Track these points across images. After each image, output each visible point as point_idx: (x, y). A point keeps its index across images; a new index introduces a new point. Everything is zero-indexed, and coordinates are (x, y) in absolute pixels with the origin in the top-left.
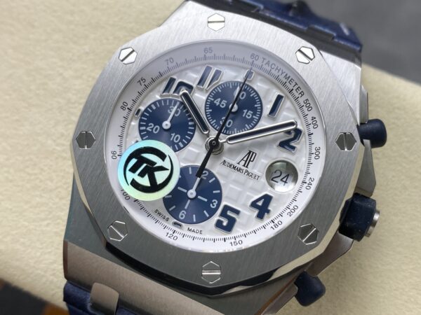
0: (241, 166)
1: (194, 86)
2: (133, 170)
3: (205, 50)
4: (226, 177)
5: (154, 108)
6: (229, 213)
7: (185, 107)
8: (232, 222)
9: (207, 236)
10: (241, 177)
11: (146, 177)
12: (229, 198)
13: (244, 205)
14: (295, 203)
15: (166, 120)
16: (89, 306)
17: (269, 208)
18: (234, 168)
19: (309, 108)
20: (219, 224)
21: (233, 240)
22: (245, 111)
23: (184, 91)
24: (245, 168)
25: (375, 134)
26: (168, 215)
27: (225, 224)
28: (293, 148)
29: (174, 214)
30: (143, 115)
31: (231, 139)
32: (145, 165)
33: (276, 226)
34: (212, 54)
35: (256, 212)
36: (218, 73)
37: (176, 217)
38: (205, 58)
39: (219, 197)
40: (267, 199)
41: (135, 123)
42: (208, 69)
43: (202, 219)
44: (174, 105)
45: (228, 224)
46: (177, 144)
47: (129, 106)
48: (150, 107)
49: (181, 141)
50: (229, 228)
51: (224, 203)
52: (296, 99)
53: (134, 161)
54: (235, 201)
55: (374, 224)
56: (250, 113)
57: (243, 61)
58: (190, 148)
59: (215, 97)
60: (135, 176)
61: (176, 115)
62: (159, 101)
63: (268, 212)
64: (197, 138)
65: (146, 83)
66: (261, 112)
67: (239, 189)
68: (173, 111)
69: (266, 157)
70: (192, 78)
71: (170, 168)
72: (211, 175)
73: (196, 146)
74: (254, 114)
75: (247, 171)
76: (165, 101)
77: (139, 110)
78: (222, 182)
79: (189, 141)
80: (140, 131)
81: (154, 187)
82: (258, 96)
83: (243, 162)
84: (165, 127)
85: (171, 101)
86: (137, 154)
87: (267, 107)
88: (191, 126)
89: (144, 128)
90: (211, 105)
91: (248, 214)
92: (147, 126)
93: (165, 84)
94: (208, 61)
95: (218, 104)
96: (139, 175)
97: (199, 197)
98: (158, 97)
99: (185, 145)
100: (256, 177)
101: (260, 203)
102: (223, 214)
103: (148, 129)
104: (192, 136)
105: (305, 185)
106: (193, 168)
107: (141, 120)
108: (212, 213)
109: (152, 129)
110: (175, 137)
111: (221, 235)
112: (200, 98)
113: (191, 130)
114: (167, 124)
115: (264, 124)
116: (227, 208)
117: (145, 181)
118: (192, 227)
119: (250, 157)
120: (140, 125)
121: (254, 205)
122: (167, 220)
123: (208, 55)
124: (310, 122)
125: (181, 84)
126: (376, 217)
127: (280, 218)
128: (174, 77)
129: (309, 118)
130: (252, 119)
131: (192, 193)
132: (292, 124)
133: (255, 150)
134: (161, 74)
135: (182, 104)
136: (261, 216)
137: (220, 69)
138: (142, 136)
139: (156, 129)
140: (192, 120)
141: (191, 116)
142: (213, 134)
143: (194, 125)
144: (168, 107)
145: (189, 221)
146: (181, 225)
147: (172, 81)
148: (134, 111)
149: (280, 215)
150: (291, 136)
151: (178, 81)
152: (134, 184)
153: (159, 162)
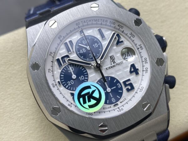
0: (113, 64)
1: (67, 54)
3: (59, 38)
4: (112, 73)
5: (63, 76)
6: (127, 83)
7: (73, 64)
8: (131, 85)
10: (117, 68)
11: (92, 100)
12: (121, 79)
13: (128, 76)
14: (143, 58)
15: (72, 75)
17: (137, 68)
18: (112, 67)
19: (114, 23)
20: (128, 90)
21: (139, 90)
22: (94, 45)
23: (66, 59)
24: (115, 64)
26: (109, 106)
28: (122, 42)
29: (111, 103)
30: (62, 82)
31: (101, 58)
33: (147, 71)
34: (62, 37)
35: (134, 73)
36: (71, 42)
37: (112, 103)
38: (61, 41)
39: (118, 82)
40: (133, 66)
41: (62, 88)
42: (66, 44)
43: (121, 95)
44: (69, 68)
45: (131, 87)
46: (85, 79)
47: (55, 84)
48: (61, 77)
49: (85, 77)
50: (133, 88)
51: (121, 82)
52: (106, 25)
54: (123, 78)
56: (96, 44)
57: (75, 29)
58: (90, 76)
59: (79, 51)
60: (88, 104)
61: (73, 70)
62: (62, 71)
63: (138, 69)
64: (89, 71)
65: (51, 70)
66: (99, 40)
67: (121, 72)
68: (71, 69)
69: (117, 53)
70: (63, 52)
72: (108, 77)
73: (91, 73)
74: (98, 43)
75: (117, 64)
76: (63, 69)
77: (59, 82)
78: (113, 76)
79: (87, 74)
80: (67, 88)
81: (98, 100)
82: (92, 36)
83: (112, 63)
84: (75, 78)
85: (65, 67)
86: (79, 96)
87: (99, 37)
88: (82, 69)
89: (67, 86)
90: (80, 55)
91: (133, 77)
92: (67, 84)
93: (56, 63)
94: (63, 41)
95: (82, 52)
96: (89, 102)
97: (112, 89)
98: (60, 71)
99: (87, 77)
100: (121, 63)
101: (132, 70)
102: (126, 85)
103: (69, 85)
104: (86, 72)
105: (140, 49)
106: (99, 81)
107: (63, 85)
108: (121, 89)
109: (70, 83)
110: (81, 78)
112: (74, 56)
113: (84, 70)
114: (74, 76)
115: (105, 44)
116: (124, 82)
118: (121, 100)
119: (112, 58)
120: (65, 87)
121: (131, 72)
122: (111, 107)
123: (61, 39)
124: (118, 28)
125: (63, 58)
127: (145, 68)
128: (57, 58)
130: (99, 46)
131: (109, 90)
132: (114, 34)
133: (110, 55)
134: (52, 62)
135: (71, 64)
136: (137, 73)
137: (69, 40)
138: (70, 90)
139: (72, 82)
140: (81, 66)
141: (78, 65)
142: (94, 63)
143: (83, 67)
144: (67, 71)
145: (118, 100)
146: (117, 104)
147: (58, 60)
148: (58, 84)
149: (143, 66)
150: (117, 39)
151: (60, 58)
152: (91, 107)
153: (90, 91)
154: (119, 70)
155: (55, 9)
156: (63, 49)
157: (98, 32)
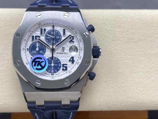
0: (62, 52)
1: (40, 35)
2: (35, 65)
3: (39, 24)
4: (59, 57)
5: (32, 46)
6: (65, 66)
7: (40, 42)
8: (66, 68)
9: (62, 74)
10: (63, 55)
11: (39, 66)
12: (63, 62)
13: (67, 62)
14: (80, 56)
15: (36, 48)
16: (36, 106)
17: (74, 60)
18: (61, 53)
19: (73, 29)
20: (63, 70)
21: (69, 72)
22: (57, 37)
23: (38, 38)
24: (63, 52)
25: (91, 29)
26: (49, 73)
27: (65, 69)
28: (73, 42)
30: (29, 49)
31: (57, 46)
32: (37, 63)
33: (78, 64)
34: (41, 25)
35: (71, 62)
36: (45, 30)
37: (51, 73)
38: (39, 27)
39: (60, 63)
40: (73, 58)
41: (28, 53)
42: (42, 30)
43: (58, 70)
44: (37, 43)
45: (65, 68)
46: (43, 53)
47: (25, 49)
48: (30, 46)
49: (43, 52)
50: (66, 69)
51: (62, 63)
52: (69, 28)
53: (34, 63)
54: (64, 62)
55: (101, 52)
56: (58, 37)
57: (50, 23)
58: (46, 53)
60: (36, 67)
61: (39, 46)
62: (32, 44)
63: (74, 61)
64: (47, 50)
65: (26, 40)
66: (61, 35)
67: (64, 58)
68: (37, 45)
69: (67, 47)
70: (38, 33)
71: (44, 61)
72: (56, 58)
73: (48, 52)
74: (59, 37)
75: (64, 53)
76: (34, 43)
77: (28, 49)
78: (59, 58)
79: (45, 51)
80: (31, 54)
81: (43, 68)
82: (58, 31)
83: (62, 51)
84: (37, 50)
85: (35, 42)
87: (62, 33)
88: (44, 47)
89: (31, 53)
90: (47, 39)
91: (69, 64)
92: (32, 52)
93: (31, 38)
94: (40, 27)
95: (48, 38)
96: (37, 66)
97: (55, 65)
98: (31, 43)
99: (45, 53)
101: (71, 60)
103: (33, 52)
104: (45, 50)
105: (81, 50)
106: (50, 58)
107: (29, 51)
108: (60, 67)
109: (34, 52)
110: (41, 52)
111: (65, 72)
112: (43, 38)
113: (45, 48)
114: (37, 49)
115: (63, 38)
116: (63, 65)
117: (39, 67)
118: (56, 73)
119: (63, 49)
120: (30, 53)
121: (70, 61)
122: (49, 74)
123: (40, 26)
124: (75, 33)
125: (36, 36)
126: (100, 50)
127: (78, 61)
128: (33, 35)
129: (74, 32)
130: (59, 38)
131: (53, 65)
132: (70, 35)
133: (64, 46)
134: (29, 36)
135: (39, 42)
136: (73, 63)
137: (45, 28)
138: (32, 55)
139: (35, 52)
140: (44, 45)
141: (43, 44)
142: (51, 47)
143: (45, 46)
144: (35, 44)
145: (55, 72)
146: (53, 74)
147: (33, 37)
148: (26, 49)
149: (78, 60)
150: (72, 39)
151: (35, 36)
152: (37, 69)
153: (41, 60)
154: (64, 57)
155: (49, 6)
156: (39, 31)
157: (63, 30)
